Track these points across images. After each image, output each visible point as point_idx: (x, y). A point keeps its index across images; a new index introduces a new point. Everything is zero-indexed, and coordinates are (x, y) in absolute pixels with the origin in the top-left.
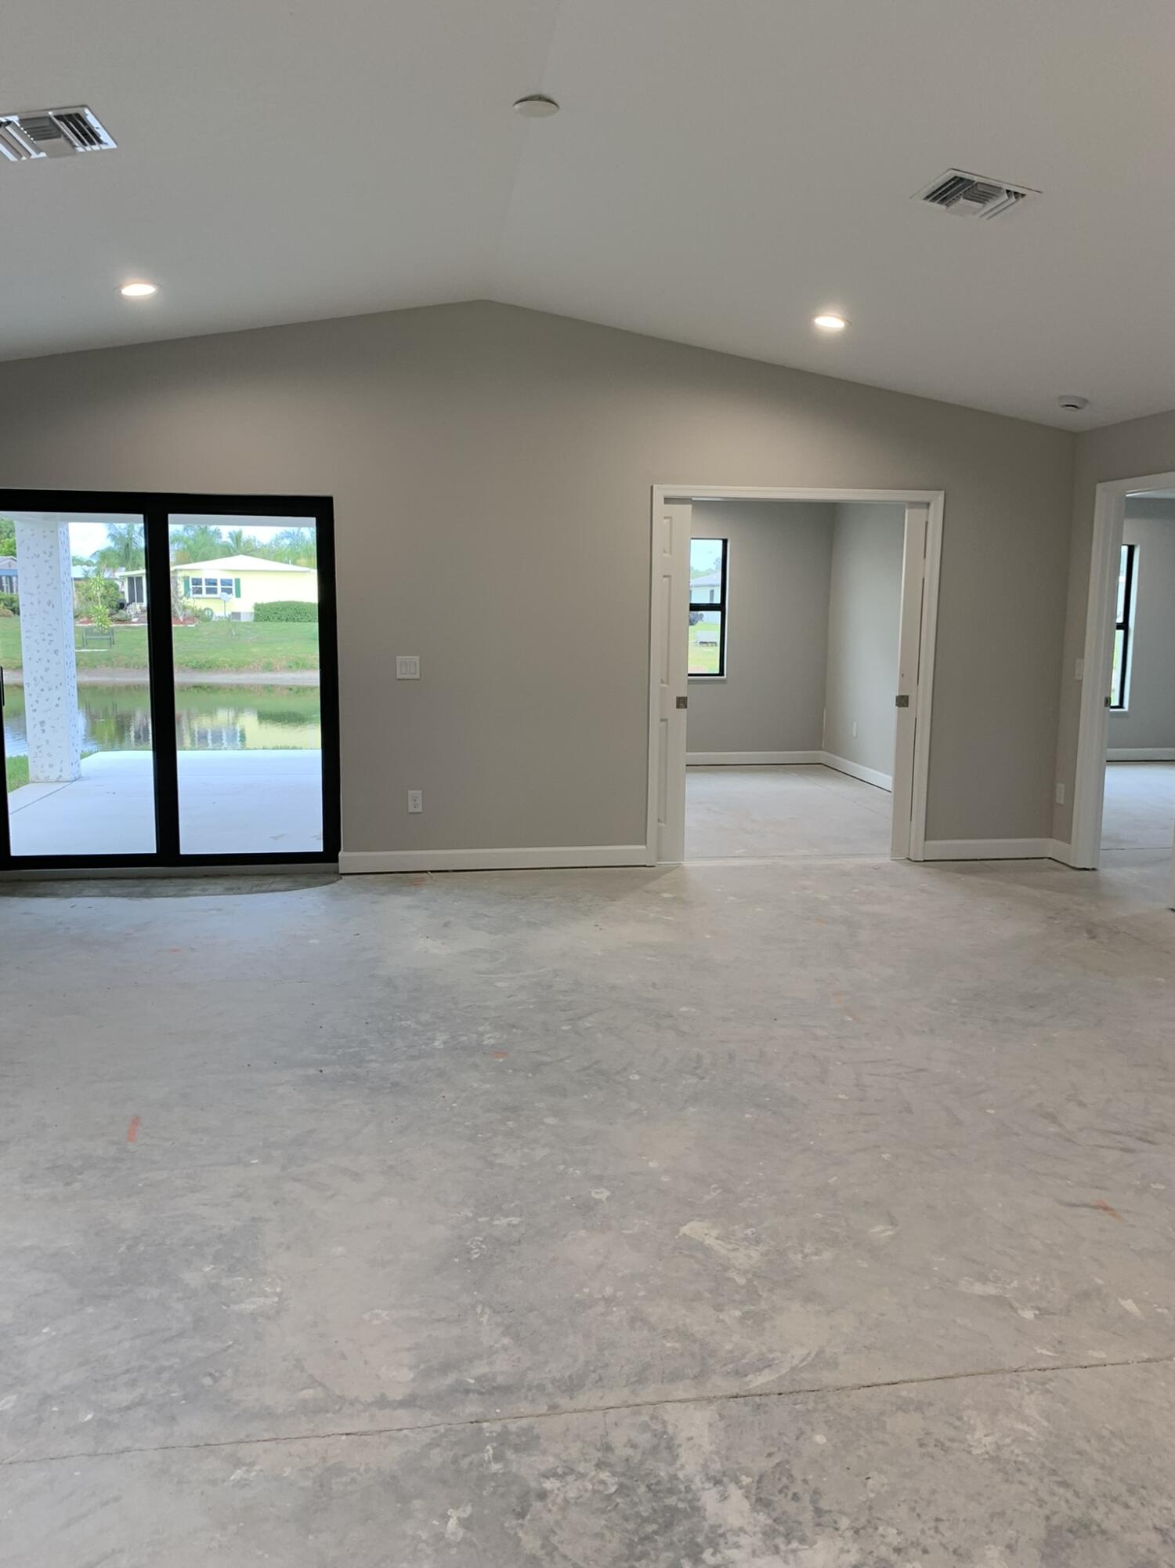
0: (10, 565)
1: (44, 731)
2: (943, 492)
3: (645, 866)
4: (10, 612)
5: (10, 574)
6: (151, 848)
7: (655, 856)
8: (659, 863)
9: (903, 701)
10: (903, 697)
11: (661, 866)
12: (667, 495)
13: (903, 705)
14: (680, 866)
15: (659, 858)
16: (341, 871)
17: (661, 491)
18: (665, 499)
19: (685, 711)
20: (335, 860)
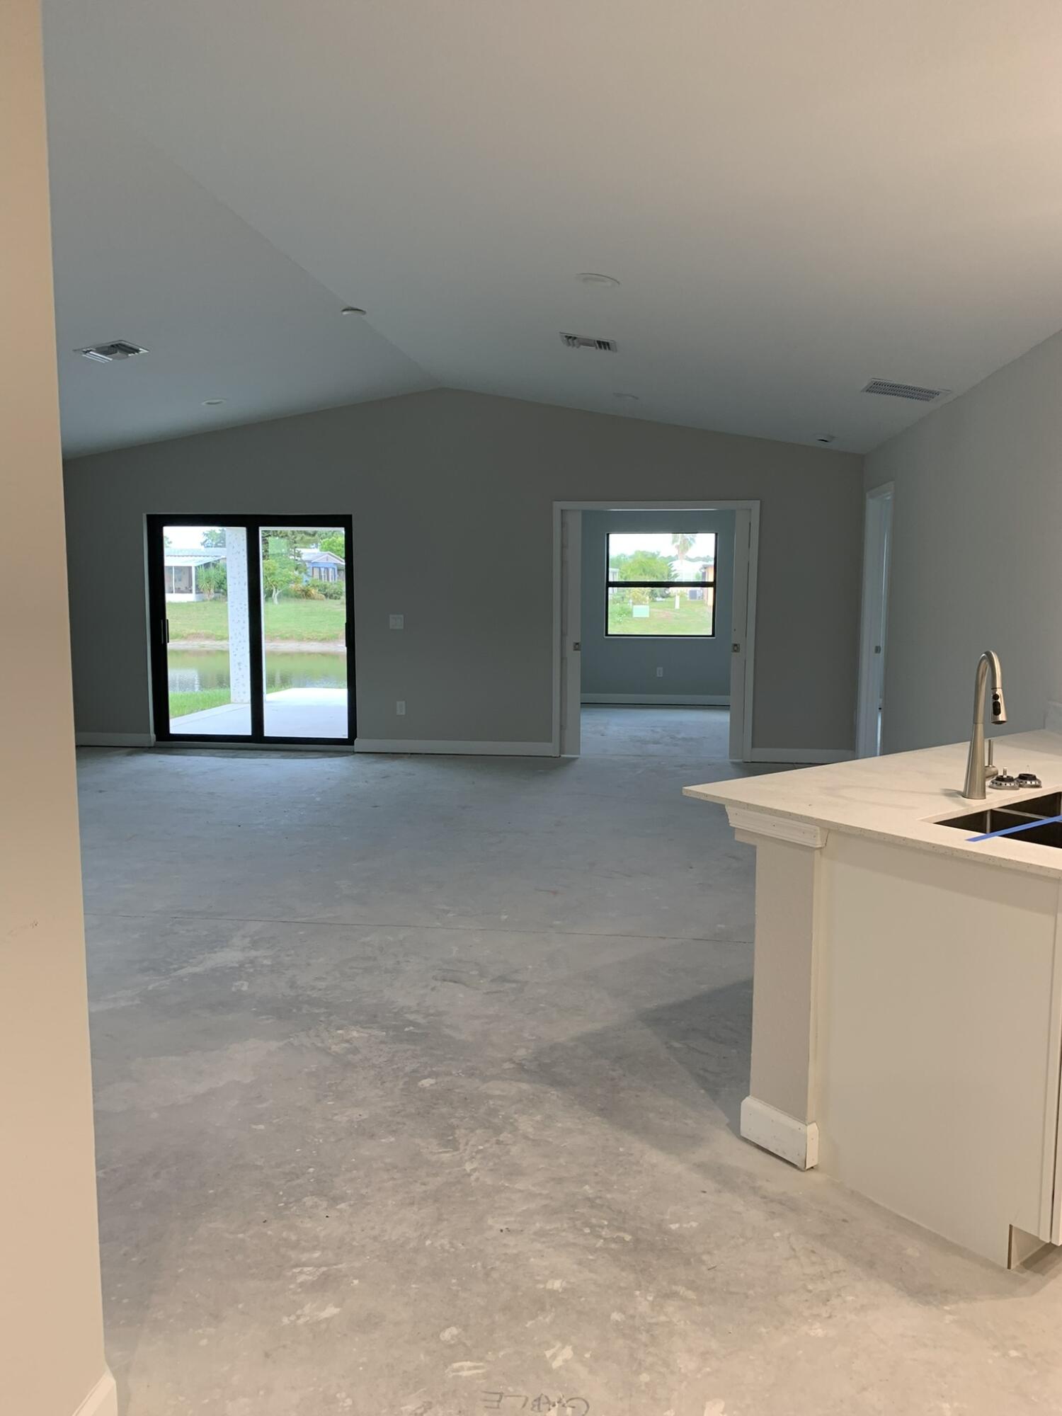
0: (327, 560)
1: (240, 669)
2: (759, 502)
3: (551, 757)
4: (324, 596)
5: (327, 566)
6: (249, 732)
7: (558, 750)
8: (562, 756)
9: (736, 648)
10: (736, 645)
11: (564, 758)
12: (564, 508)
13: (735, 651)
14: (577, 758)
15: (562, 752)
16: (355, 751)
17: (558, 506)
18: (562, 510)
19: (579, 652)
20: (352, 744)
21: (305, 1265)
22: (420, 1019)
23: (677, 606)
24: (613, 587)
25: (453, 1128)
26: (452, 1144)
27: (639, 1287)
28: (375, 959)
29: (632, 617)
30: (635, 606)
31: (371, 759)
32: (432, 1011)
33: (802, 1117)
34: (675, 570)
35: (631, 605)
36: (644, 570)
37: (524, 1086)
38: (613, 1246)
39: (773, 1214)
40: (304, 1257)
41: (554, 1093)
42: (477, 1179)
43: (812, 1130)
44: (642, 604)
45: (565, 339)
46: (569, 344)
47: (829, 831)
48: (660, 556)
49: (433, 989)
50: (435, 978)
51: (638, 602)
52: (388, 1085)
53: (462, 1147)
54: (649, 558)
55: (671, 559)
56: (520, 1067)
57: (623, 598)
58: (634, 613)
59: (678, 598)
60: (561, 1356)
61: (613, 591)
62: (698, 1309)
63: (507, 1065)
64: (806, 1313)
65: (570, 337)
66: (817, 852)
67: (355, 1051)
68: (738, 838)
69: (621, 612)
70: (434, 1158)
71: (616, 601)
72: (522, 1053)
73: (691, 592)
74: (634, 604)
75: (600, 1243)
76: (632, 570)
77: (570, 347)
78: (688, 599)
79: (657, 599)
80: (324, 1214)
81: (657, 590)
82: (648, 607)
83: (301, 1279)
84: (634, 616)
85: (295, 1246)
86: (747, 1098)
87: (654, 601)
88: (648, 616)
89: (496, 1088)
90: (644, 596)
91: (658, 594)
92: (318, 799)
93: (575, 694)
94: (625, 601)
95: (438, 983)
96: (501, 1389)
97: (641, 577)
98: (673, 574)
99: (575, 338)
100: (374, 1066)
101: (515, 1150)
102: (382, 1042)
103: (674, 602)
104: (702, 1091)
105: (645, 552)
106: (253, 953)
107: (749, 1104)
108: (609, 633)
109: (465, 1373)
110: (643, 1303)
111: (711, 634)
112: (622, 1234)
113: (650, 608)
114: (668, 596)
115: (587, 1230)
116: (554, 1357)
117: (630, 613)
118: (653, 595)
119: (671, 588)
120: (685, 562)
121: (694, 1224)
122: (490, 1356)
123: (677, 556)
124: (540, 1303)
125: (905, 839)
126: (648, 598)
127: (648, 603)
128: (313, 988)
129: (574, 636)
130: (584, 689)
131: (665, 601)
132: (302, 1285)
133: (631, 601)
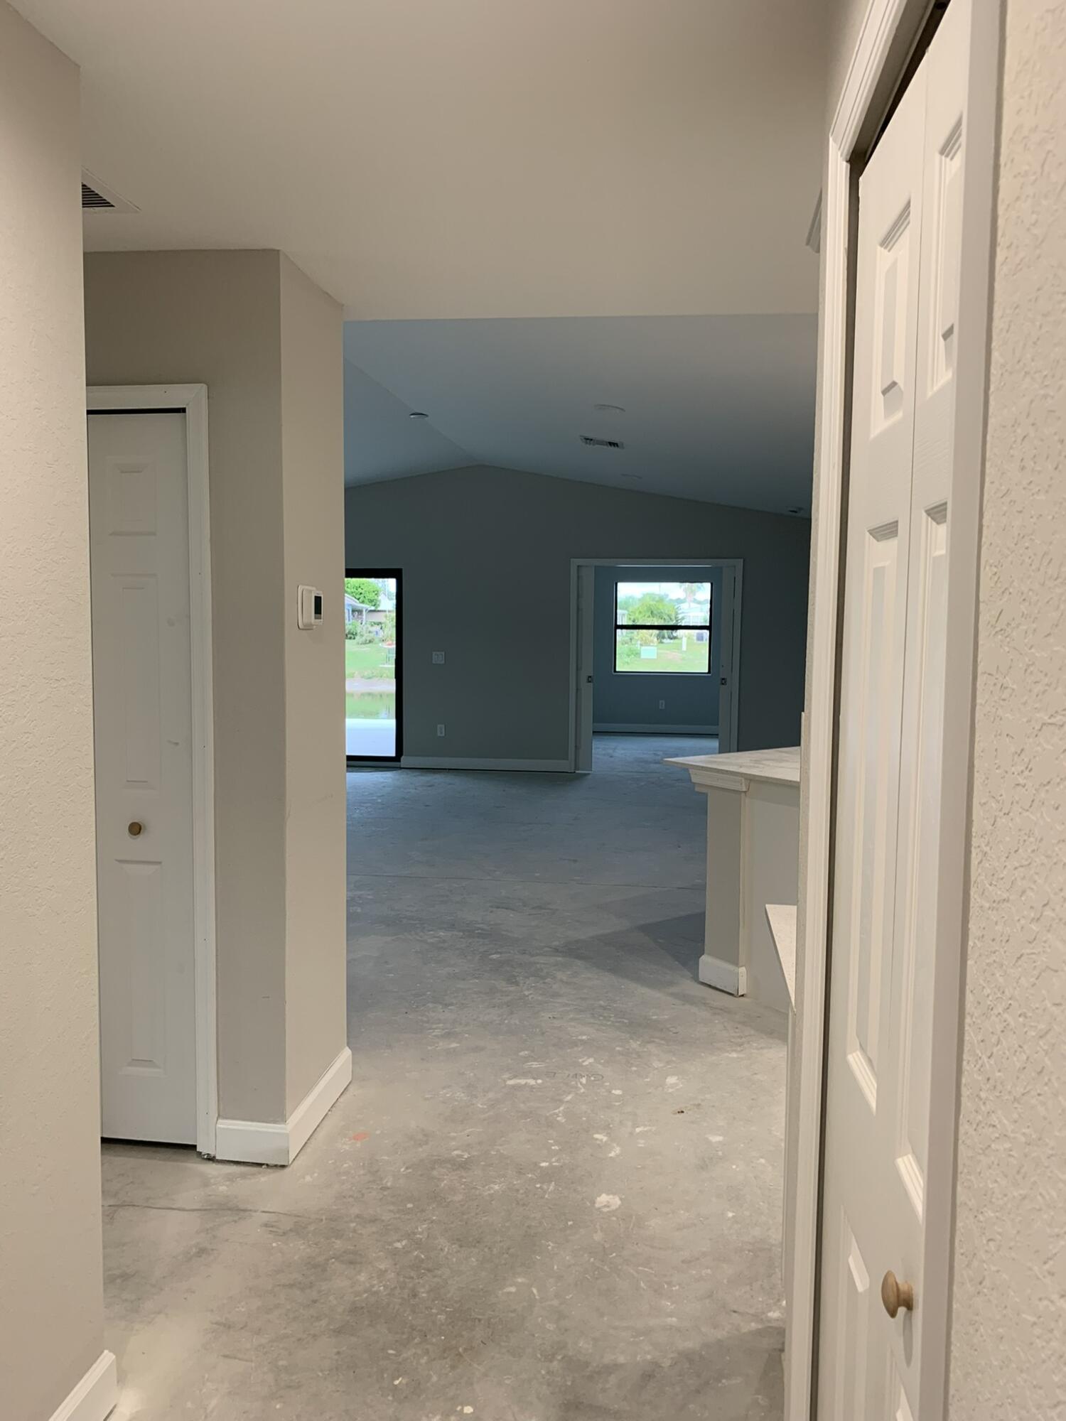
2: (741, 561)
3: (567, 772)
7: (573, 768)
8: (577, 772)
9: (723, 682)
10: (723, 679)
11: (578, 773)
12: (579, 564)
13: (723, 684)
14: (589, 774)
15: (576, 768)
16: (402, 766)
17: (575, 562)
18: (578, 566)
19: (592, 684)
20: (399, 761)
21: (436, 1029)
22: (485, 927)
23: (684, 648)
24: (622, 629)
25: (515, 977)
26: (517, 984)
27: (632, 1038)
28: (447, 896)
29: (639, 657)
30: (643, 648)
31: (417, 773)
32: (492, 923)
33: (736, 964)
34: (683, 613)
35: (639, 646)
36: (652, 612)
37: (560, 959)
38: (617, 1024)
39: (715, 1014)
40: (434, 1026)
41: (579, 962)
42: (532, 998)
43: (742, 970)
44: (649, 645)
45: (584, 440)
46: (587, 443)
47: (751, 780)
48: (667, 599)
49: (491, 912)
50: (491, 907)
51: (646, 643)
52: (469, 958)
53: (521, 985)
54: (657, 602)
55: (679, 601)
56: (556, 950)
57: (631, 639)
58: (642, 654)
59: (685, 640)
60: (588, 1061)
61: (622, 633)
62: (666, 1047)
63: (547, 949)
64: (729, 1049)
65: (588, 439)
66: (743, 794)
67: (444, 941)
68: (697, 789)
69: (629, 653)
70: (504, 989)
71: (625, 643)
72: (556, 943)
73: (698, 634)
74: (641, 645)
75: (609, 1023)
76: (640, 612)
77: (588, 445)
78: (695, 641)
79: (664, 641)
80: (442, 1010)
81: (665, 632)
82: (656, 648)
83: (434, 1034)
84: (642, 657)
85: (428, 1022)
86: (703, 956)
87: (661, 642)
88: (655, 657)
89: (542, 960)
90: (652, 638)
91: (666, 636)
92: (379, 801)
93: (587, 723)
94: (633, 642)
95: (495, 909)
96: (555, 1071)
97: (649, 619)
98: (680, 616)
99: (592, 440)
100: (458, 949)
101: (555, 986)
102: (461, 938)
103: (681, 644)
104: (677, 963)
105: (653, 594)
106: (359, 893)
107: (705, 960)
108: (617, 670)
109: (534, 1066)
110: (634, 1045)
111: (707, 671)
112: (623, 1020)
113: (658, 649)
114: (675, 638)
115: (601, 1018)
116: (583, 1062)
117: (638, 654)
118: (658, 637)
119: (679, 631)
120: (693, 605)
121: (666, 1017)
122: (548, 1061)
123: (685, 599)
124: (575, 1044)
125: (790, 781)
126: (656, 639)
127: (656, 644)
128: (407, 911)
129: (588, 670)
130: (596, 719)
131: (673, 643)
132: (435, 1036)
133: (639, 642)
